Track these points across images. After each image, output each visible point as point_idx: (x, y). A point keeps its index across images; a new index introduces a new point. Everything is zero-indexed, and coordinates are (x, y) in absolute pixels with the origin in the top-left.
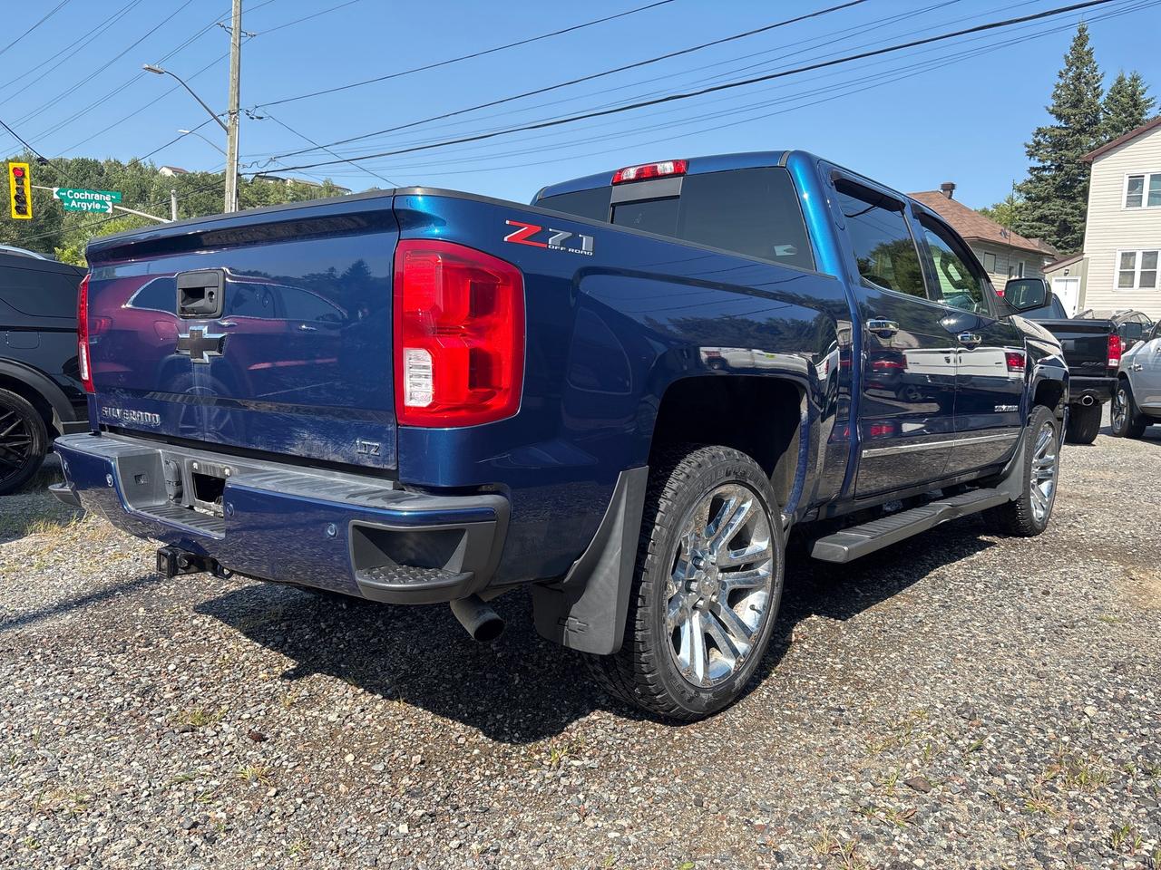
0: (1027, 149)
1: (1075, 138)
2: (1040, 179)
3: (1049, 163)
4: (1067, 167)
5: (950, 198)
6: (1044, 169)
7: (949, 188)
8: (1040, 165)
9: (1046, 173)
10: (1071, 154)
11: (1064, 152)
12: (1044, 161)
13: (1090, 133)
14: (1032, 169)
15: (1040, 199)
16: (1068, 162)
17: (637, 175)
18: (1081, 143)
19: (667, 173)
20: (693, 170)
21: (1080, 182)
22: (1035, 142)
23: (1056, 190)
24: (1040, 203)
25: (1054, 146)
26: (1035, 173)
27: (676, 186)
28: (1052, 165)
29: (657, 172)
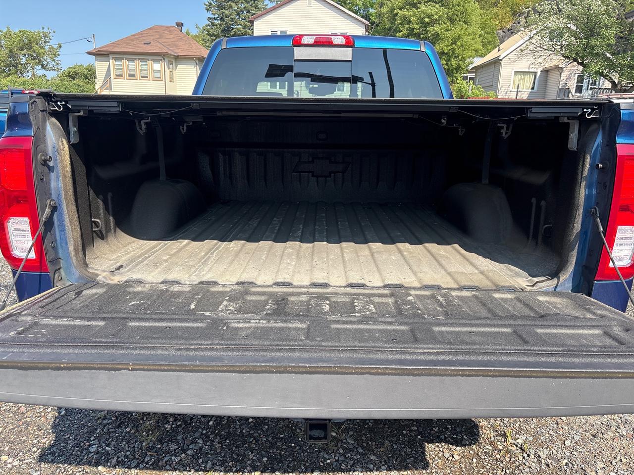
0: (206, 7)
1: (229, 4)
2: (213, 24)
3: (216, 16)
4: (227, 19)
5: (181, 31)
6: (215, 19)
7: (180, 25)
8: (213, 16)
9: (216, 22)
10: (227, 12)
11: (224, 11)
12: (214, 14)
13: (235, 3)
14: (210, 19)
15: (215, 36)
16: (226, 17)
17: (315, 42)
18: (231, 7)
19: (340, 43)
20: (358, 44)
21: (233, 29)
22: (209, 2)
23: (222, 32)
24: (214, 38)
25: (218, 6)
26: (210, 21)
27: (347, 54)
28: (218, 17)
29: (332, 42)
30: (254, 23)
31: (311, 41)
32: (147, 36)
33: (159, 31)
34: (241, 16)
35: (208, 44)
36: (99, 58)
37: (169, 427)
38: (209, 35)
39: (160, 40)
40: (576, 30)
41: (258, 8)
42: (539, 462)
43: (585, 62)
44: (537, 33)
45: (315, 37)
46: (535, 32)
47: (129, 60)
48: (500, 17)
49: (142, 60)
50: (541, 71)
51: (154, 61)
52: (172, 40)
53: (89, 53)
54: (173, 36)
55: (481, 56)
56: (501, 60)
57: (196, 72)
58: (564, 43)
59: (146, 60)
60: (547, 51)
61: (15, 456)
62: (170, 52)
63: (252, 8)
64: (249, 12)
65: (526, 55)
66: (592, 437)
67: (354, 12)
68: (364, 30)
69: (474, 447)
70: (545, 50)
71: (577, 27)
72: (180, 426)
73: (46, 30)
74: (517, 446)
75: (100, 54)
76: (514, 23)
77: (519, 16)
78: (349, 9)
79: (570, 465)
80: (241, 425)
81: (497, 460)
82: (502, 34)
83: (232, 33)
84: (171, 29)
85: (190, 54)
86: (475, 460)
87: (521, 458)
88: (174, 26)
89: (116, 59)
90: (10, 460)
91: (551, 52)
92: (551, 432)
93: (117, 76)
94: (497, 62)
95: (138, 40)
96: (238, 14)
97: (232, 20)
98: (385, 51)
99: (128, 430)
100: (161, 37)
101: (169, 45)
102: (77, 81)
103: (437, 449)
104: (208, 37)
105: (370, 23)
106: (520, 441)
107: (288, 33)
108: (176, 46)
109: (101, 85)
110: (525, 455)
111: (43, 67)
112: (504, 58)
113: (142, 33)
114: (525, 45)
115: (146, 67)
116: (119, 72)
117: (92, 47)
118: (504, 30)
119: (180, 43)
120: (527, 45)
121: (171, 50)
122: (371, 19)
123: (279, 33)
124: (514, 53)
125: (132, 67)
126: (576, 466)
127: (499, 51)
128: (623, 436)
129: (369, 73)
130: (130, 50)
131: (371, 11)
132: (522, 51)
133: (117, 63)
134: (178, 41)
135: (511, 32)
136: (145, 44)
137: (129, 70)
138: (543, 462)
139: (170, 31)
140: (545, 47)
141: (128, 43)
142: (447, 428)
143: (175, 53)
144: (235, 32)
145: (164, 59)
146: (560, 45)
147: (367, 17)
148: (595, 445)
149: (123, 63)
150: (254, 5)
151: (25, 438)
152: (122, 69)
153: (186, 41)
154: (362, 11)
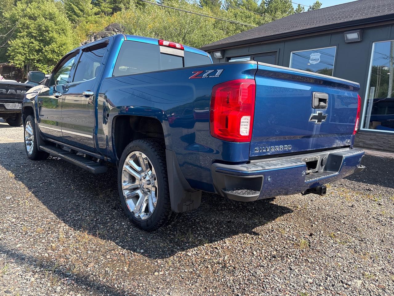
20: (186, 49)
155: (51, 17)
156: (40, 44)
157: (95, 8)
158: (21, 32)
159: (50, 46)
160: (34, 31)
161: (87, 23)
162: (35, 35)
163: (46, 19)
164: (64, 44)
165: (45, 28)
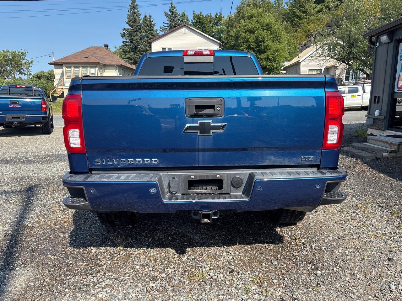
0: (121, 35)
1: (135, 33)
2: (126, 45)
4: (134, 42)
5: (107, 50)
7: (106, 46)
8: (126, 40)
9: (128, 43)
10: (135, 38)
11: (132, 37)
12: (127, 39)
13: (139, 32)
14: (123, 42)
15: (127, 52)
16: (134, 40)
17: (194, 53)
18: (137, 35)
19: (207, 54)
20: (216, 54)
21: (138, 47)
22: (123, 32)
23: (131, 49)
24: (127, 53)
25: (129, 35)
26: (124, 43)
27: (211, 59)
28: (129, 41)
29: (203, 53)
30: (152, 44)
31: (192, 53)
32: (86, 53)
33: (94, 50)
34: (143, 40)
35: (123, 57)
36: (56, 67)
37: (129, 242)
38: (123, 51)
39: (94, 55)
40: (343, 44)
41: (153, 35)
42: (311, 248)
43: (349, 62)
44: (321, 47)
45: (194, 51)
46: (319, 46)
47: (75, 67)
48: (299, 38)
49: (83, 67)
50: (324, 69)
51: (91, 67)
52: (102, 55)
53: (50, 64)
54: (102, 52)
55: (289, 61)
56: (301, 63)
57: (116, 73)
58: (336, 52)
59: (86, 67)
60: (327, 57)
61: (55, 255)
62: (100, 62)
63: (150, 35)
64: (147, 37)
65: (315, 59)
66: (338, 239)
67: (212, 37)
68: (218, 46)
69: (281, 244)
70: (326, 56)
71: (344, 42)
72: (135, 241)
73: (23, 51)
74: (301, 243)
75: (58, 64)
76: (308, 41)
77: (310, 37)
78: (209, 35)
79: (326, 249)
80: (165, 241)
81: (291, 248)
82: (301, 48)
83: (138, 50)
84: (101, 48)
85: (113, 63)
86: (280, 249)
87: (303, 247)
88: (103, 47)
89: (67, 67)
90: (53, 257)
91: (329, 57)
92: (318, 237)
93: (68, 77)
94: (298, 64)
95: (81, 55)
96: (141, 39)
97: (138, 42)
98: (231, 57)
99: (109, 243)
100: (95, 53)
101: (100, 58)
102: (42, 81)
103: (262, 245)
104: (123, 53)
105: (222, 42)
106: (303, 241)
107: (172, 50)
108: (104, 58)
109: (58, 83)
110: (305, 246)
111: (21, 73)
112: (302, 61)
113: (83, 51)
114: (314, 54)
115: (86, 71)
116: (69, 75)
117: (52, 60)
118: (302, 46)
119: (107, 57)
120: (315, 54)
121: (101, 61)
122: (222, 40)
123: (167, 50)
124: (308, 58)
125: (77, 72)
126: (329, 249)
127: (299, 57)
128: (354, 238)
129: (222, 69)
130: (76, 62)
131: (222, 35)
132: (312, 57)
133: (68, 69)
134: (105, 55)
135: (306, 46)
136: (85, 57)
137: (75, 73)
138: (313, 248)
139: (100, 50)
140: (325, 55)
141: (74, 58)
142: (267, 238)
143: (103, 62)
144: (140, 50)
145: (97, 66)
146: (334, 53)
147: (219, 39)
148: (340, 242)
149: (72, 70)
150: (151, 33)
151: (57, 249)
152: (71, 73)
153: (110, 55)
154: (216, 36)
155: (268, 27)
156: (257, 54)
157: (319, 6)
158: (241, 46)
159: (265, 54)
160: (253, 44)
161: (308, 23)
162: (253, 46)
163: (263, 30)
164: (277, 50)
165: (262, 39)
